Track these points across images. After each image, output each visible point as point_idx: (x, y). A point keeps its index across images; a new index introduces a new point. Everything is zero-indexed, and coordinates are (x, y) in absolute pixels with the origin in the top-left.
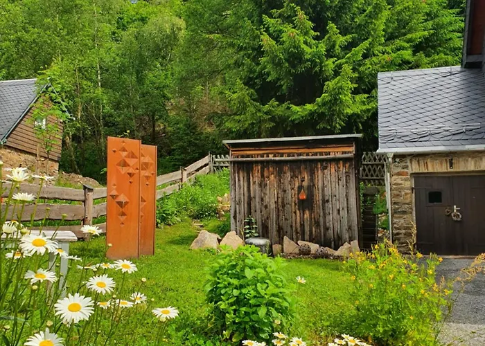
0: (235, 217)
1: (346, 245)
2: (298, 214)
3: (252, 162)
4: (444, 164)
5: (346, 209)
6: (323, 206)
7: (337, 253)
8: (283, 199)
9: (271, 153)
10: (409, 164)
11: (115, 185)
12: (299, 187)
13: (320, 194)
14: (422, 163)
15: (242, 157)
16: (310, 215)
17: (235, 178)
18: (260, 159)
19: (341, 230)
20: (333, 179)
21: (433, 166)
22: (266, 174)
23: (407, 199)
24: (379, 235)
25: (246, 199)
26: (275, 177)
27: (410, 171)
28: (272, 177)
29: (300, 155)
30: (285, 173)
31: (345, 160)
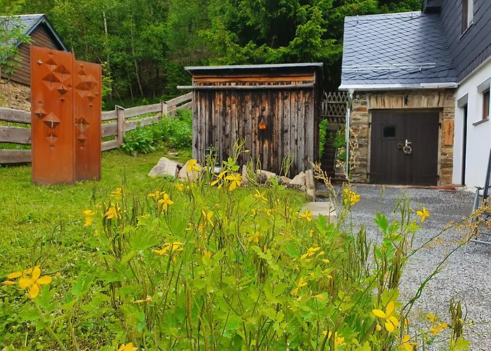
0: (196, 146)
1: (302, 174)
2: (258, 144)
3: (214, 91)
4: (400, 102)
5: (303, 139)
6: (282, 137)
7: (292, 182)
8: (244, 128)
9: (234, 82)
10: (367, 100)
11: (40, 102)
12: (259, 117)
13: (280, 124)
14: (379, 100)
15: (205, 84)
16: (269, 145)
17: (197, 107)
18: (222, 86)
19: (297, 161)
20: (293, 109)
21: (389, 102)
22: (228, 103)
23: (364, 133)
24: (337, 166)
25: (207, 127)
26: (237, 106)
27: (368, 107)
28: (234, 107)
29: (262, 83)
30: (246, 102)
31: (305, 90)
